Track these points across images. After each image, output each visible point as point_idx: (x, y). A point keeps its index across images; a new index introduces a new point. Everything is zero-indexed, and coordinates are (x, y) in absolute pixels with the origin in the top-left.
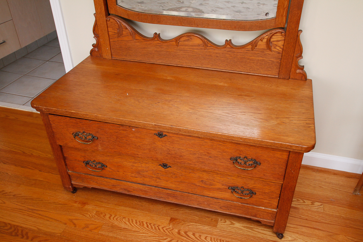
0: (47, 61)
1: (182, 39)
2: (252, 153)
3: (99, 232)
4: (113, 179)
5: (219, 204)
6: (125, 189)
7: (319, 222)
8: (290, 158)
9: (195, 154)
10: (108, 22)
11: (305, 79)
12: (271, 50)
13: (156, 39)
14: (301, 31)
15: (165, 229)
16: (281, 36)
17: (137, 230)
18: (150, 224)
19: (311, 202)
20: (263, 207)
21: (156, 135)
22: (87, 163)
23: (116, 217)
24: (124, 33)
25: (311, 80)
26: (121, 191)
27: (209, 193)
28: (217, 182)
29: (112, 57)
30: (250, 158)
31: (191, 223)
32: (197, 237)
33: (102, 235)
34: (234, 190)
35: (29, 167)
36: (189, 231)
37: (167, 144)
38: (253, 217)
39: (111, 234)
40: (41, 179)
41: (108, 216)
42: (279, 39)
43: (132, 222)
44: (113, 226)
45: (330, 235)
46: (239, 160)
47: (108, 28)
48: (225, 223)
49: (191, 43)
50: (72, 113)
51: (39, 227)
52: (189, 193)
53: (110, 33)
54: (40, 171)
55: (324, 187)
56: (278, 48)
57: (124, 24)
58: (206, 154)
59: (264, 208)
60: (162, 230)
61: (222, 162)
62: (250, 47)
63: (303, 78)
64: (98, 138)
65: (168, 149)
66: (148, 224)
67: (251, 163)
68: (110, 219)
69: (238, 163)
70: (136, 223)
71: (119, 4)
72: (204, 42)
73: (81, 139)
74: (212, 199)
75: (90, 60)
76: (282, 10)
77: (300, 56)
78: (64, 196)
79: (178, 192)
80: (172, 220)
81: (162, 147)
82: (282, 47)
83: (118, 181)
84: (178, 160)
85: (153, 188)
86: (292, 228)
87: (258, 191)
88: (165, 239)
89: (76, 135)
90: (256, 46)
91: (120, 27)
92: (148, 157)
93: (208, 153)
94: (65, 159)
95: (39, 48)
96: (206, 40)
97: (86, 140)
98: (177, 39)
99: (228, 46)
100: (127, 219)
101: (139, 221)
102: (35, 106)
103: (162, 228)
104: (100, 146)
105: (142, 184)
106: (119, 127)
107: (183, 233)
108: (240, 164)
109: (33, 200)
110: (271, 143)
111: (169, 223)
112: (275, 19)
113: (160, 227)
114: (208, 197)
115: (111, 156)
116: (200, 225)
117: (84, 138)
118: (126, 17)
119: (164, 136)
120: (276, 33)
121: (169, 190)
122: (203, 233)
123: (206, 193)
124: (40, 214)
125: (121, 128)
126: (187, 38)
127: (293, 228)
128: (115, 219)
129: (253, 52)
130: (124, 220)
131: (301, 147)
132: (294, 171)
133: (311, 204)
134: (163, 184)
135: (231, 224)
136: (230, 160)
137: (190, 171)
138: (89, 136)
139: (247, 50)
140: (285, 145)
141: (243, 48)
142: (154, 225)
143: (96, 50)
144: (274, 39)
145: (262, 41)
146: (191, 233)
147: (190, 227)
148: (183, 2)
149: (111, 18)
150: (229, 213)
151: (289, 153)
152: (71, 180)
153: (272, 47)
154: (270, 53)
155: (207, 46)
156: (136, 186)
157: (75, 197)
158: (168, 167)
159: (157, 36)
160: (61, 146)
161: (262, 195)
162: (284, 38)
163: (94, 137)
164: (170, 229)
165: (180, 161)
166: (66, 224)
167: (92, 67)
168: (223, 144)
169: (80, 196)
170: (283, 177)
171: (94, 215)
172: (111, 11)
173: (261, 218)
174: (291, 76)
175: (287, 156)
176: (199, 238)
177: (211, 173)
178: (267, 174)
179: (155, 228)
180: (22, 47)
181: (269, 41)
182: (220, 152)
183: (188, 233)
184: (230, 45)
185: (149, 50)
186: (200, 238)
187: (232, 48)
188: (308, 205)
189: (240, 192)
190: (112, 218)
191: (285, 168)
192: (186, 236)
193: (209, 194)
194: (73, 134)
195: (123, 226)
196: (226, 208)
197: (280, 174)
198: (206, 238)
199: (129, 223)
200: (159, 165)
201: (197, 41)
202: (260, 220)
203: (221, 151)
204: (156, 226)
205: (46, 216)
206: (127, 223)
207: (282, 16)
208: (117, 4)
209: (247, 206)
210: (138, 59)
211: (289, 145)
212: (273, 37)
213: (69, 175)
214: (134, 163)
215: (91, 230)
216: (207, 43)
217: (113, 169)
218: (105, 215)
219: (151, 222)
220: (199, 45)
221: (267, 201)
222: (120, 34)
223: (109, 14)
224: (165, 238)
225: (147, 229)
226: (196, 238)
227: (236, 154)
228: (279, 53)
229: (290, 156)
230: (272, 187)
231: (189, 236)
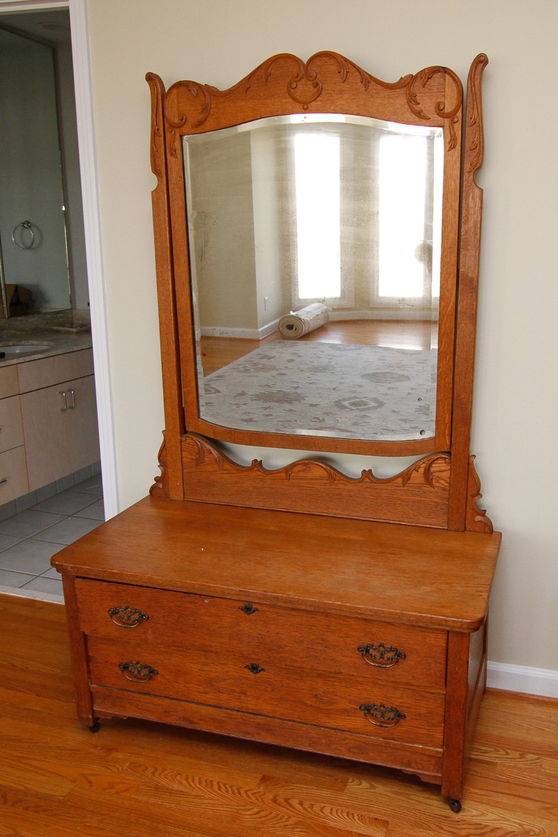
0: (69, 516)
1: (296, 469)
2: (390, 638)
3: (133, 796)
4: (167, 697)
5: (346, 742)
6: (186, 719)
7: (530, 787)
8: (450, 645)
9: (302, 642)
10: (183, 444)
11: (489, 532)
12: (431, 485)
13: (255, 469)
14: (474, 456)
15: (249, 793)
16: (444, 465)
17: (200, 793)
18: (225, 785)
19: (520, 754)
20: (420, 744)
21: (241, 609)
22: (125, 668)
23: (165, 773)
24: (206, 459)
25: (501, 534)
26: (178, 722)
27: (328, 721)
28: (341, 697)
29: (184, 498)
30: (389, 646)
31: (298, 785)
32: (306, 807)
33: (136, 801)
34: (369, 710)
35: (19, 688)
36: (293, 797)
37: (258, 626)
38: (406, 767)
39: (153, 800)
40: (38, 709)
41: (150, 770)
42: (443, 468)
43: (193, 781)
44: (158, 788)
45: (547, 809)
46: (371, 651)
47: (181, 451)
48: (359, 785)
49: (309, 475)
50: (113, 573)
51: (26, 785)
52: (294, 721)
53: (184, 459)
54: (37, 695)
55: (547, 729)
56: (442, 482)
57: (208, 446)
58: (320, 641)
59: (421, 746)
60: (244, 795)
61: (347, 656)
62: (400, 480)
63: (487, 530)
64: (148, 618)
65: (260, 634)
66: (221, 785)
67: (391, 655)
68: (154, 775)
69: (371, 655)
70: (200, 783)
71: (203, 418)
72: (329, 474)
73: (120, 620)
74: (332, 731)
75: (148, 501)
76: (443, 427)
77: (478, 494)
78: (76, 738)
79: (277, 720)
80: (265, 779)
81: (250, 631)
82: (448, 480)
83: (174, 701)
84: (275, 655)
85: (235, 713)
86: (479, 795)
87: (408, 712)
88: (249, 810)
89: (114, 613)
90: (409, 479)
91: (201, 451)
92: (228, 651)
93: (323, 640)
94: (88, 659)
95: (57, 494)
96: (332, 471)
97: (128, 622)
98: (289, 469)
99: (367, 480)
100: (184, 776)
101: (206, 781)
102: (57, 563)
103: (246, 792)
104: (150, 632)
105: (214, 706)
106: (185, 597)
107: (282, 800)
108: (373, 658)
109: (21, 742)
110: (416, 616)
111: (259, 784)
112: (434, 439)
113: (242, 791)
114: (327, 727)
115: (167, 652)
116: (314, 788)
117: (126, 618)
118: (212, 437)
119: (254, 611)
120: (436, 460)
121: (260, 717)
122: (317, 801)
123: (324, 720)
124: (30, 765)
125: (188, 599)
126: (304, 467)
127: (482, 795)
128: (162, 775)
129: (405, 489)
130: (178, 777)
131: (461, 622)
132: (459, 668)
133: (519, 756)
134: (251, 704)
135: (370, 788)
136: (357, 652)
137: (296, 677)
138: (135, 613)
139: (395, 485)
140: (437, 619)
141: (389, 482)
142: (231, 787)
143: (161, 486)
144: (435, 467)
145: (417, 471)
146: (297, 801)
147: (295, 791)
148: (323, 420)
149: (188, 437)
150: (364, 761)
151: (448, 636)
152: (92, 703)
153: (434, 481)
154: (431, 489)
155: (335, 480)
156: (204, 710)
157: (95, 739)
158: (260, 671)
159: (257, 464)
160: (85, 636)
161: (416, 719)
162: (449, 467)
163: (142, 617)
164: (260, 794)
165: (279, 655)
166: (74, 781)
167: (150, 510)
168: (345, 623)
169: (105, 737)
170: (443, 681)
171: (125, 768)
172: (189, 428)
173: (418, 769)
174: (468, 527)
175: (445, 641)
176: (310, 810)
177: (330, 679)
178: (418, 676)
179: (233, 792)
180: (31, 491)
181: (427, 471)
182: (341, 637)
183: (290, 801)
184: (369, 478)
185: (244, 485)
186: (312, 809)
187: (372, 482)
188: (514, 758)
189: (379, 715)
190: (157, 774)
191: (445, 663)
192: (288, 806)
193: (329, 723)
194: (109, 611)
195: (176, 786)
196: (358, 751)
197: (438, 675)
198: (322, 809)
199: (188, 783)
200: (246, 667)
201: (318, 471)
202: (417, 773)
203: (341, 635)
204: (235, 788)
205: (40, 769)
206: (184, 782)
207: (444, 434)
208: (199, 417)
209: (394, 744)
210: (225, 500)
211: (443, 620)
212: (433, 465)
213: (91, 692)
214: (205, 664)
215: (118, 793)
216: (335, 475)
217: (168, 677)
218: (147, 768)
219: (226, 782)
220: (321, 478)
221: (426, 732)
222: (199, 462)
223: (186, 432)
224: (249, 807)
225: (218, 793)
226: (305, 809)
227: (366, 641)
228: (444, 490)
229: (450, 640)
230: (430, 703)
231: (291, 806)
